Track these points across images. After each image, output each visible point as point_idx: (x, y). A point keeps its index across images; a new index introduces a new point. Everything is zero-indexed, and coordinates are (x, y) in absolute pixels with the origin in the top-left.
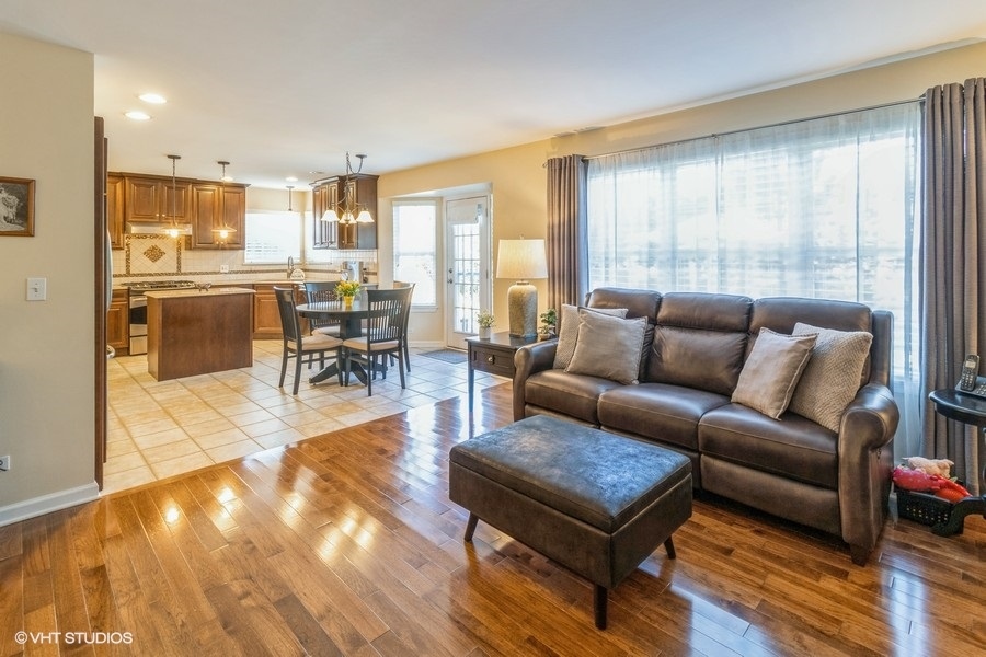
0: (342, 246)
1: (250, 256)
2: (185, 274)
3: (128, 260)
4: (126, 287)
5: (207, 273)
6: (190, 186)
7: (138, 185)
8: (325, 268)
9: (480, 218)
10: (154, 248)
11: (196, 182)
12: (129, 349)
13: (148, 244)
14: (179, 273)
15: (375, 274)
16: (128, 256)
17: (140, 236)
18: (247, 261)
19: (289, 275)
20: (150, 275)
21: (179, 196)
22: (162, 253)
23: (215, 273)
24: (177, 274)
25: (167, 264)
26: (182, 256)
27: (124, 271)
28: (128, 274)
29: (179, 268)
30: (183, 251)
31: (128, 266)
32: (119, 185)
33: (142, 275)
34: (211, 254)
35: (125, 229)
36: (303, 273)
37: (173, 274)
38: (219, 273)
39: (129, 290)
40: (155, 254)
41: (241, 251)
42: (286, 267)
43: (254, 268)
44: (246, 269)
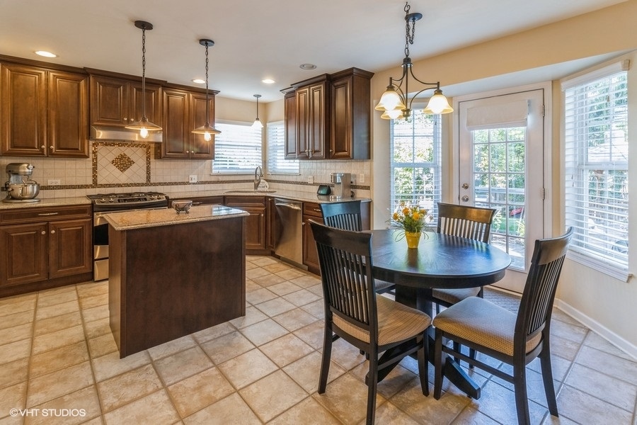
0: (329, 156)
1: (217, 167)
2: (155, 184)
3: (95, 170)
4: (89, 202)
5: (176, 184)
6: (160, 89)
7: (105, 85)
8: (291, 179)
9: (530, 119)
10: (122, 157)
11: (166, 86)
12: (93, 273)
13: (116, 151)
14: (148, 183)
15: (368, 188)
16: (95, 165)
17: (107, 143)
18: (214, 171)
19: (256, 186)
20: (119, 185)
21: (149, 99)
22: (131, 163)
23: (184, 183)
24: (147, 185)
25: (136, 173)
26: (152, 166)
27: (90, 182)
28: (95, 184)
29: (148, 178)
30: (152, 160)
31: (95, 177)
32: (82, 83)
33: (110, 186)
34: (180, 164)
35: (90, 135)
36: (267, 183)
37: (142, 185)
38: (188, 183)
39: (93, 204)
40: (123, 163)
41: (208, 161)
42: (253, 178)
43: (221, 179)
44: (213, 179)
